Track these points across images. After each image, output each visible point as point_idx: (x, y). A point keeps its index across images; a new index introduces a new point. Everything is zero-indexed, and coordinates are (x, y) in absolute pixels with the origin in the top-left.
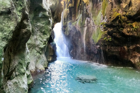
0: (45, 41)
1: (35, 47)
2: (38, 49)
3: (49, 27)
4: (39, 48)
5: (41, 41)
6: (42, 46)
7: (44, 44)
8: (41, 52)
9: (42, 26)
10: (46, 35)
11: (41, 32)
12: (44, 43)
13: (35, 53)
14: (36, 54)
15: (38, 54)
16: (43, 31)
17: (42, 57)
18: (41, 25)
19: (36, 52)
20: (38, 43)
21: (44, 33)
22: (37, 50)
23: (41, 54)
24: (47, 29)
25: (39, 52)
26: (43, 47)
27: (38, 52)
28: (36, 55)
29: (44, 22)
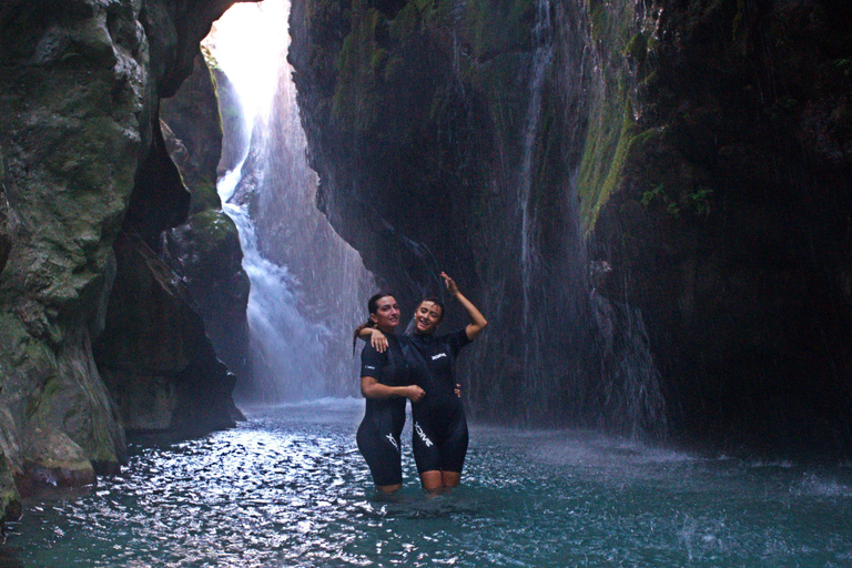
0: (89, 248)
1: (14, 301)
2: (40, 308)
3: (117, 127)
4: (40, 301)
5: (60, 248)
6: (67, 287)
7: (78, 271)
8: (57, 335)
9: (62, 127)
10: (92, 198)
11: (58, 175)
12: (83, 259)
13: (15, 342)
14: (23, 346)
15: (37, 351)
16: (71, 163)
17: (70, 375)
18: (57, 119)
19: (23, 332)
20: (36, 267)
21: (80, 183)
22: (31, 318)
23: (56, 349)
24: (101, 145)
25: (45, 337)
26: (73, 294)
27: (34, 335)
28: (24, 359)
29: (76, 92)
